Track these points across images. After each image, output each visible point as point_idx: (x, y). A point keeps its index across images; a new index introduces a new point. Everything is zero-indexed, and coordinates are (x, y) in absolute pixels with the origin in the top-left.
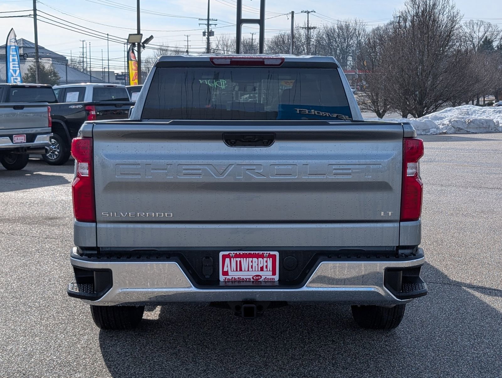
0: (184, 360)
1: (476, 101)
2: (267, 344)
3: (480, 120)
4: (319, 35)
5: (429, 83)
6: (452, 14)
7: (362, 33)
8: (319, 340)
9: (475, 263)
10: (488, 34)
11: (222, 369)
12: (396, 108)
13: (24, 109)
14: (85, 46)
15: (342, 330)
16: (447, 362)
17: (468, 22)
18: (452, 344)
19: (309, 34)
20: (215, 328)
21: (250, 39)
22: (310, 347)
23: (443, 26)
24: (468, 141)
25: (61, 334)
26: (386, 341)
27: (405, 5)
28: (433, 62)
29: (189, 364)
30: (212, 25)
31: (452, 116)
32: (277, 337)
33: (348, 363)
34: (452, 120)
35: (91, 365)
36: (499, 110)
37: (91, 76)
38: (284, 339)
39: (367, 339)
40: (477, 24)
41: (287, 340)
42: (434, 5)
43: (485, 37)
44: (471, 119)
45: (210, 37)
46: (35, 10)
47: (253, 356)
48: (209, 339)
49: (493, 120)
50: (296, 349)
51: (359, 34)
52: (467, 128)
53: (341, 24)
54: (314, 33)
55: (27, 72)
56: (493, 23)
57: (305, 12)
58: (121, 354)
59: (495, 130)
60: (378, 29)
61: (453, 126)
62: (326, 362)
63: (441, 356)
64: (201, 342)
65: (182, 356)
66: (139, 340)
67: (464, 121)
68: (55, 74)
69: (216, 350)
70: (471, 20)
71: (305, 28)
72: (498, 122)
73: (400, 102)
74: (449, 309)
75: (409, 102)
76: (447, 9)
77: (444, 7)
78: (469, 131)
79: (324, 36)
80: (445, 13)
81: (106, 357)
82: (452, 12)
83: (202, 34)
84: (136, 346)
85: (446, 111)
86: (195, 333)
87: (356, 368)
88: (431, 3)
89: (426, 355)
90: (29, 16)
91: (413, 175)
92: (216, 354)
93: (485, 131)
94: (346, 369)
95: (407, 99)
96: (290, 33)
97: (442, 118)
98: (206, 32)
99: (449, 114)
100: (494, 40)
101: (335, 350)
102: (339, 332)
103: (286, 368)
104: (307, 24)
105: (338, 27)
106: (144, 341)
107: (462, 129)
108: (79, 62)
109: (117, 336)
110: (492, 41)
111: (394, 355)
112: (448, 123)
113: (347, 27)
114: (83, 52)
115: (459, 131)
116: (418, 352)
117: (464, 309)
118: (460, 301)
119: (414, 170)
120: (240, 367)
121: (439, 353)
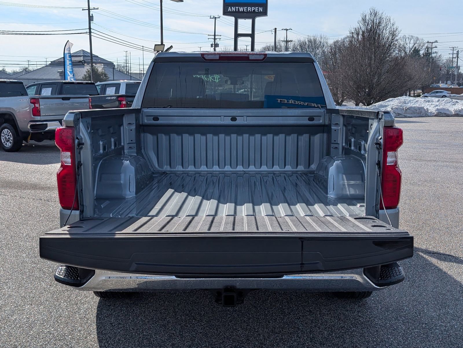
0: (171, 333)
1: (409, 93)
2: (250, 315)
3: (415, 107)
4: (295, 46)
5: (375, 80)
6: (393, 30)
7: (326, 45)
8: (297, 310)
9: (428, 229)
10: (416, 45)
11: (206, 344)
12: (350, 99)
13: (71, 99)
14: (127, 55)
15: (318, 299)
16: (418, 336)
17: (402, 36)
18: (420, 315)
19: (287, 45)
20: (203, 296)
21: (245, 49)
22: (289, 318)
23: (386, 38)
24: (406, 123)
25: (64, 302)
26: (358, 312)
27: (358, 23)
28: (379, 65)
29: (175, 338)
30: (217, 39)
31: (394, 104)
32: (259, 307)
33: (325, 338)
34: (393, 108)
35: (84, 338)
36: (428, 100)
37: (131, 76)
38: (266, 310)
39: (341, 309)
40: (409, 38)
41: (268, 310)
42: (379, 23)
43: (414, 48)
44: (408, 107)
45: (216, 48)
46: (90, 28)
47: (236, 329)
48: (197, 309)
49: (424, 107)
50: (276, 321)
51: (324, 46)
52: (405, 113)
53: (310, 39)
54: (290, 45)
55: (85, 74)
56: (420, 37)
57: (285, 30)
58: (115, 325)
59: (425, 115)
60: (337, 42)
61: (394, 112)
62: (304, 337)
63: (412, 329)
64: (189, 311)
65: (170, 328)
66: (134, 310)
67: (403, 108)
68: (105, 75)
69: (202, 321)
70: (404, 35)
71: (285, 41)
72: (428, 109)
73: (354, 94)
74: (412, 276)
75: (360, 95)
76: (389, 26)
77: (387, 25)
78: (406, 115)
79: (298, 47)
80: (387, 29)
81: (100, 329)
82: (392, 28)
83: (210, 46)
84: (129, 316)
85: (389, 101)
86: (185, 303)
87: (333, 344)
88: (377, 22)
89: (398, 327)
90: (86, 33)
91: (393, 164)
92: (202, 327)
93: (418, 115)
94: (323, 345)
95: (359, 92)
96: (274, 45)
97: (386, 106)
98: (213, 44)
99: (391, 103)
100: (421, 50)
101: (312, 322)
102: (315, 301)
103: (266, 344)
104: (286, 38)
105: (308, 41)
106: (137, 310)
107: (401, 114)
108: (123, 67)
109: (115, 305)
110: (420, 50)
111: (367, 328)
112: (391, 109)
113: (315, 41)
114: (126, 60)
115: (398, 115)
116: (389, 325)
117: (425, 275)
118: (421, 268)
119: (394, 159)
120: (224, 342)
121: (409, 325)
